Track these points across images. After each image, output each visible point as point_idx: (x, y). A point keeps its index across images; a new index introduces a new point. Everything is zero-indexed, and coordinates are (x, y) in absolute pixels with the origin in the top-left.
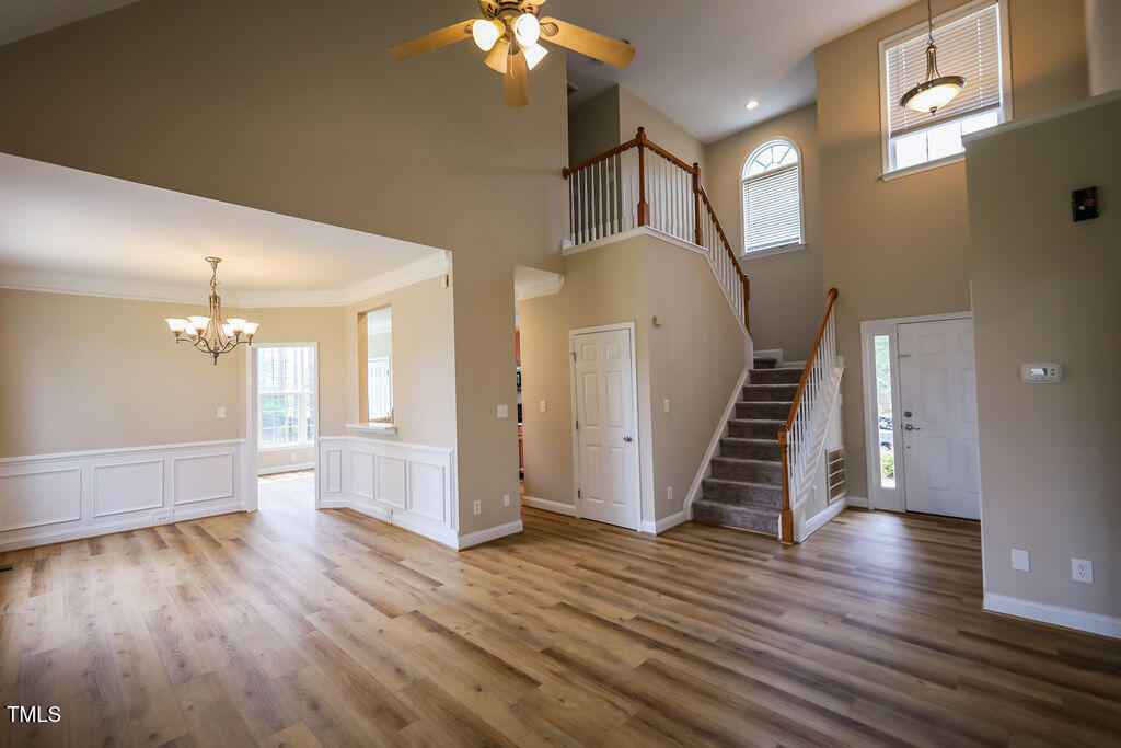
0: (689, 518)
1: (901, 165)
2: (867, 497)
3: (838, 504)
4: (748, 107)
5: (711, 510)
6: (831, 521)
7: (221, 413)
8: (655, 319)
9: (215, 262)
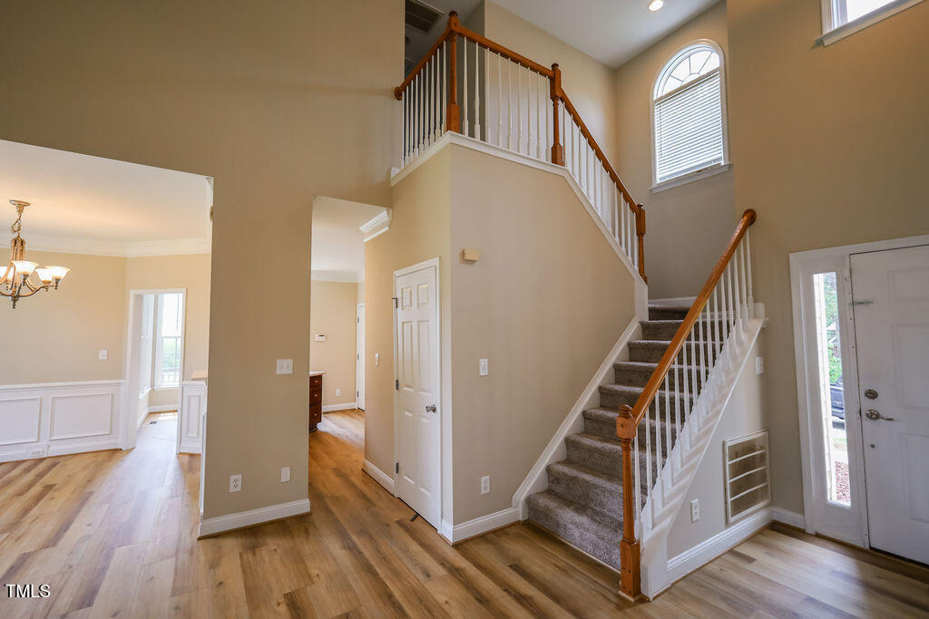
0: (521, 518)
1: (852, 16)
2: (802, 512)
3: (751, 520)
4: (650, 8)
5: (547, 514)
6: (732, 552)
7: (103, 354)
8: (463, 253)
9: (21, 206)
